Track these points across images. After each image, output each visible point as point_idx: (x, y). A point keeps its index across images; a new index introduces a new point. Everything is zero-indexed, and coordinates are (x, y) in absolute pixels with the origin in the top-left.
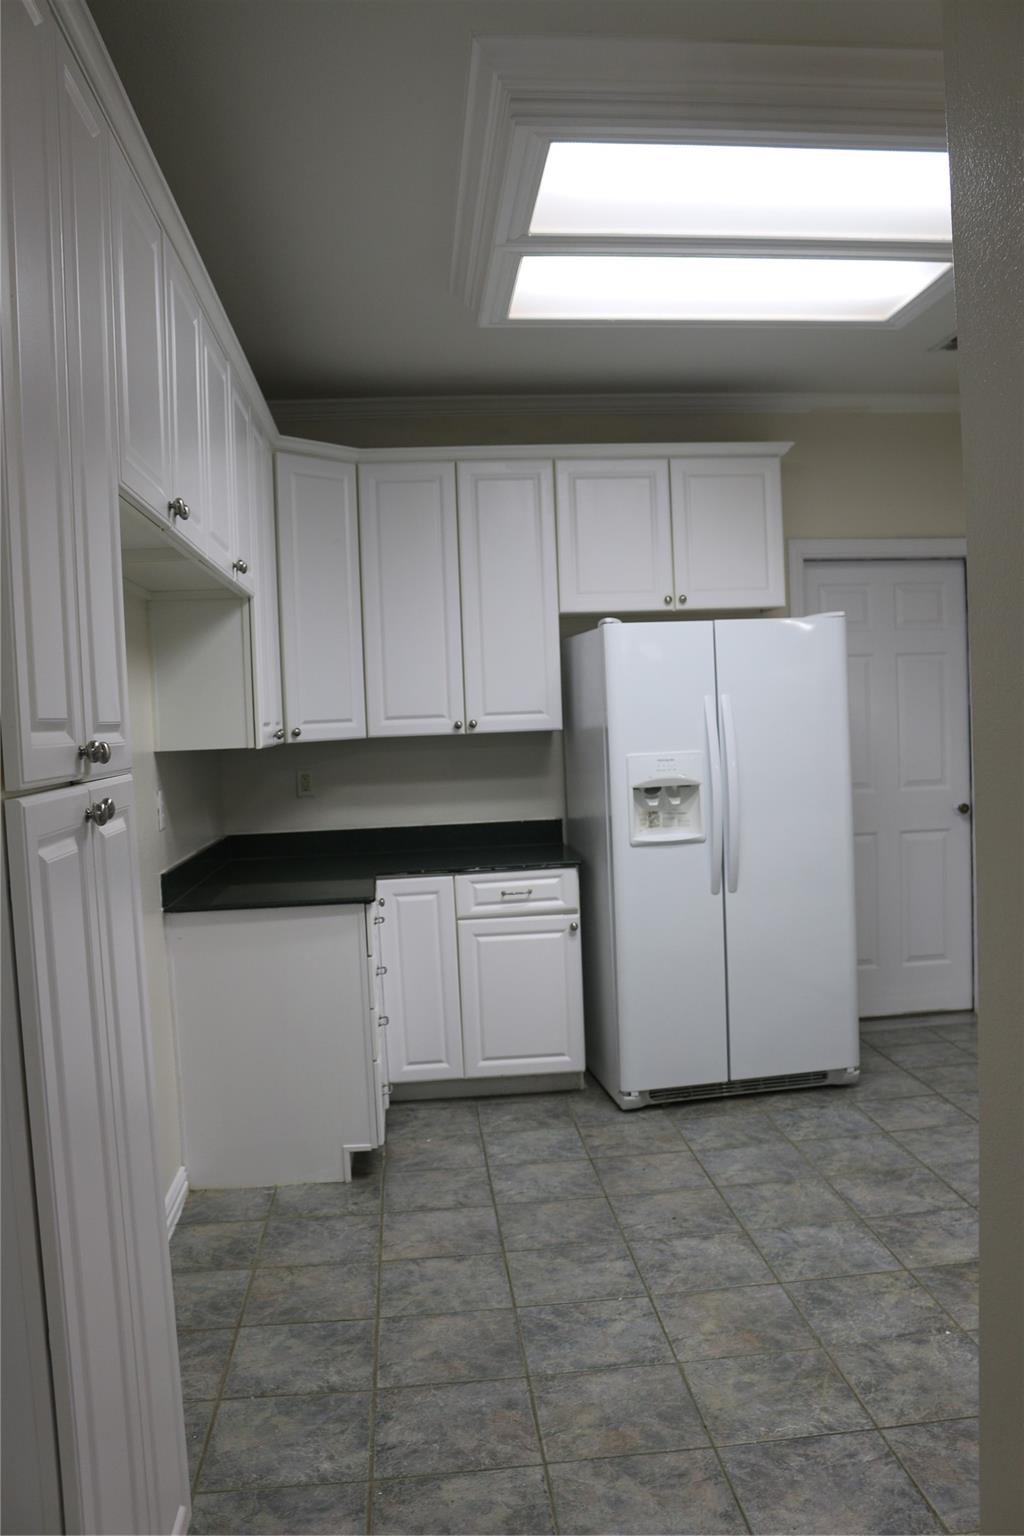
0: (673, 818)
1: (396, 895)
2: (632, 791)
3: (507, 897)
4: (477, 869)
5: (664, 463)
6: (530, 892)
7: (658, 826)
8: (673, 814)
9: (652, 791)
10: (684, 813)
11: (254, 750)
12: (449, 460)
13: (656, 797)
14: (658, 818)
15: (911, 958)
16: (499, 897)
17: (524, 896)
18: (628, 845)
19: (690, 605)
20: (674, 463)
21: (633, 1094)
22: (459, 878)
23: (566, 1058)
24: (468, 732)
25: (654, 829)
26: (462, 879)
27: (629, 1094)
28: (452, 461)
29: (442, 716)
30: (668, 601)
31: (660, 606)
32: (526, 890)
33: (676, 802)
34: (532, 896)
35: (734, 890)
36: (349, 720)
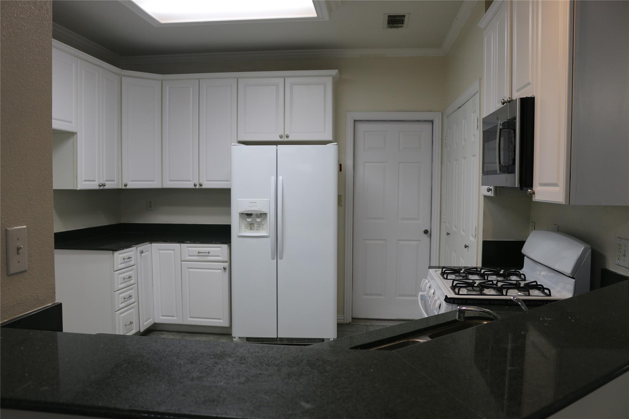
0: (260, 227)
1: (159, 250)
2: (238, 214)
3: (200, 254)
4: (188, 242)
5: (282, 79)
6: (209, 253)
7: (254, 229)
8: (260, 225)
9: (249, 215)
10: (264, 225)
11: (76, 190)
12: (197, 79)
13: (251, 218)
14: (254, 226)
15: (400, 295)
16: (197, 254)
17: (207, 254)
18: (237, 237)
19: (291, 139)
20: (286, 79)
21: (236, 338)
22: (182, 245)
23: (221, 321)
24: (200, 188)
25: (252, 231)
26: (183, 245)
27: (235, 338)
28: (198, 79)
29: (190, 181)
30: (281, 137)
31: (278, 139)
32: (207, 252)
33: (258, 220)
34: (210, 254)
35: (281, 259)
36: (154, 181)
